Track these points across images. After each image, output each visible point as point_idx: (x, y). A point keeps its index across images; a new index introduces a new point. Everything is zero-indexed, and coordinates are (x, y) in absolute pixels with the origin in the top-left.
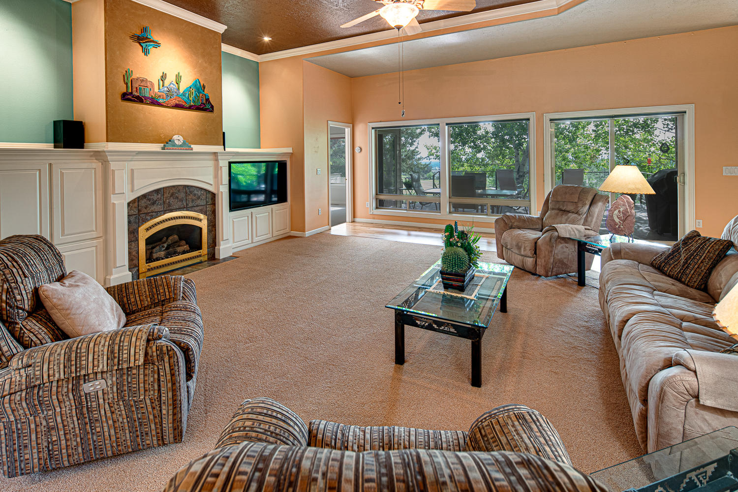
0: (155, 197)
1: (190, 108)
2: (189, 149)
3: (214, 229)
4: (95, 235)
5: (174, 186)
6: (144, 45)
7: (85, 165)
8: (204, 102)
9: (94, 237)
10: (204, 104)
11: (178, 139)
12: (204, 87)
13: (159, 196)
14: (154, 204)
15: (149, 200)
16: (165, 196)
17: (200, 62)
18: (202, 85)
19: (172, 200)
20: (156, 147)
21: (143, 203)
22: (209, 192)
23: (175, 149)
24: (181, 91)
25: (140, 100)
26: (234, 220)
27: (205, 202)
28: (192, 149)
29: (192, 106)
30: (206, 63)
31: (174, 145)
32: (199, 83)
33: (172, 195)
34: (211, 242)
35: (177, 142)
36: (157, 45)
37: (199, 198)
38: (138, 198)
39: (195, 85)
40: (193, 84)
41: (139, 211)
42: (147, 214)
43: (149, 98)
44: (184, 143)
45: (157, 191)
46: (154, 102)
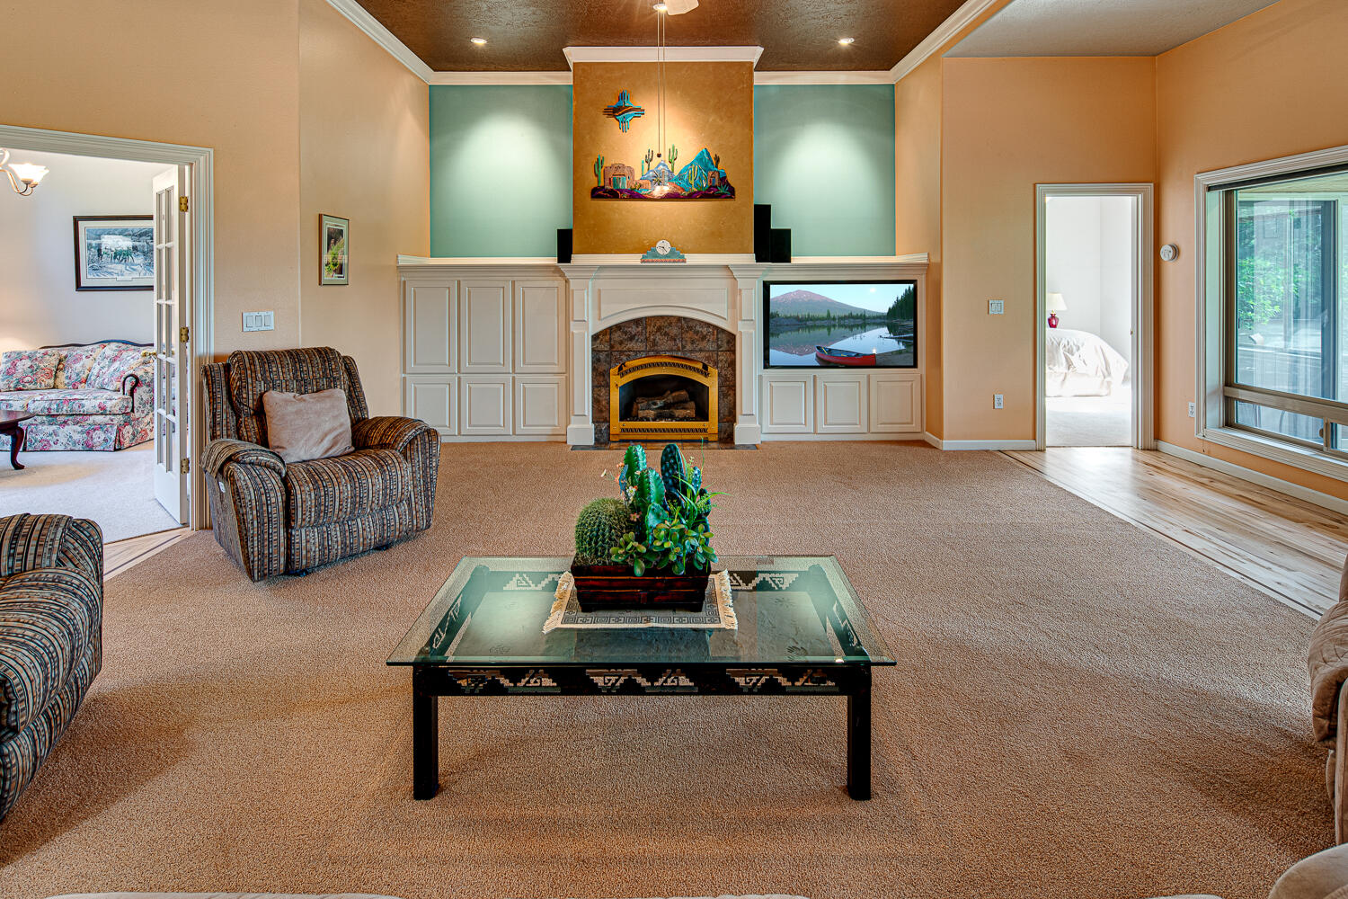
0: (633, 330)
1: (692, 197)
2: (679, 261)
3: (731, 392)
4: (556, 369)
5: (662, 317)
6: (620, 118)
7: (547, 284)
8: (717, 183)
9: (556, 371)
10: (716, 187)
11: (663, 247)
12: (717, 160)
13: (640, 329)
14: (632, 338)
15: (626, 333)
16: (648, 330)
17: (711, 120)
18: (713, 156)
19: (658, 336)
20: (635, 259)
21: (617, 336)
22: (723, 331)
23: (657, 261)
24: (676, 173)
25: (614, 194)
26: (773, 384)
27: (715, 345)
28: (684, 261)
29: (695, 192)
30: (722, 119)
31: (656, 255)
32: (708, 154)
33: (659, 329)
34: (726, 413)
35: (660, 251)
36: (640, 112)
37: (704, 338)
38: (610, 328)
39: (700, 159)
40: (697, 159)
41: (612, 347)
42: (622, 352)
43: (626, 190)
44: (672, 252)
45: (637, 322)
46: (634, 195)
